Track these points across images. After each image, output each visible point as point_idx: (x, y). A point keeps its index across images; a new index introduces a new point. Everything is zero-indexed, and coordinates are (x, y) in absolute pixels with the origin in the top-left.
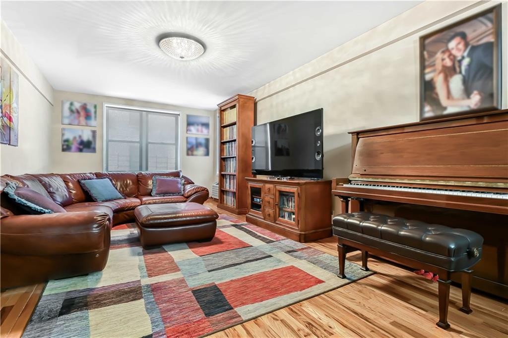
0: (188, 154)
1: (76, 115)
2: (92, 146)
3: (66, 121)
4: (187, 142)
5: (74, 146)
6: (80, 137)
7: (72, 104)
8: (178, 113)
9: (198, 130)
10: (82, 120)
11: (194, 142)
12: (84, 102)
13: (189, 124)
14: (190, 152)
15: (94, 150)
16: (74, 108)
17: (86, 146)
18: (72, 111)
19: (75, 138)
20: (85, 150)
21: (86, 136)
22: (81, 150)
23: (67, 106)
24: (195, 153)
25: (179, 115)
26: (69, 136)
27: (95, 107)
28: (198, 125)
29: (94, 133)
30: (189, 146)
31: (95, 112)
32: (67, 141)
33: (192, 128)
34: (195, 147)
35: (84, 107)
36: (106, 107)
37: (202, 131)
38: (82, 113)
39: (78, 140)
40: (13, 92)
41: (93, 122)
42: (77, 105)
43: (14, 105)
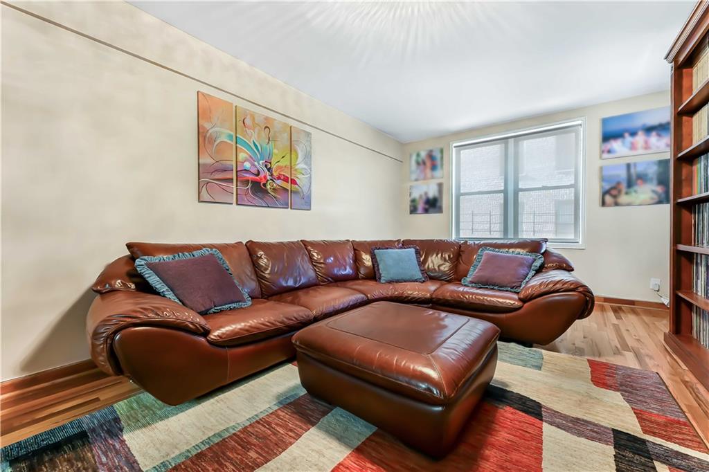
0: (603, 204)
1: (422, 167)
2: (438, 204)
3: (414, 177)
4: (603, 179)
5: (421, 206)
6: (426, 194)
7: (418, 155)
8: (579, 122)
9: (633, 147)
10: (428, 172)
11: (623, 174)
12: (431, 148)
13: (607, 137)
14: (608, 199)
15: (440, 210)
16: (420, 160)
17: (432, 205)
18: (418, 163)
19: (421, 196)
20: (431, 210)
21: (432, 192)
22: (426, 211)
23: (414, 158)
24: (623, 199)
25: (581, 125)
26: (416, 195)
27: (442, 151)
28: (633, 134)
29: (440, 186)
30: (607, 187)
31: (442, 158)
32: (413, 201)
33: (616, 145)
34: (624, 187)
35: (431, 156)
36: (455, 147)
37: (647, 147)
38: (428, 163)
39: (424, 198)
40: (296, 152)
41: (438, 173)
42: (423, 154)
43: (300, 165)
